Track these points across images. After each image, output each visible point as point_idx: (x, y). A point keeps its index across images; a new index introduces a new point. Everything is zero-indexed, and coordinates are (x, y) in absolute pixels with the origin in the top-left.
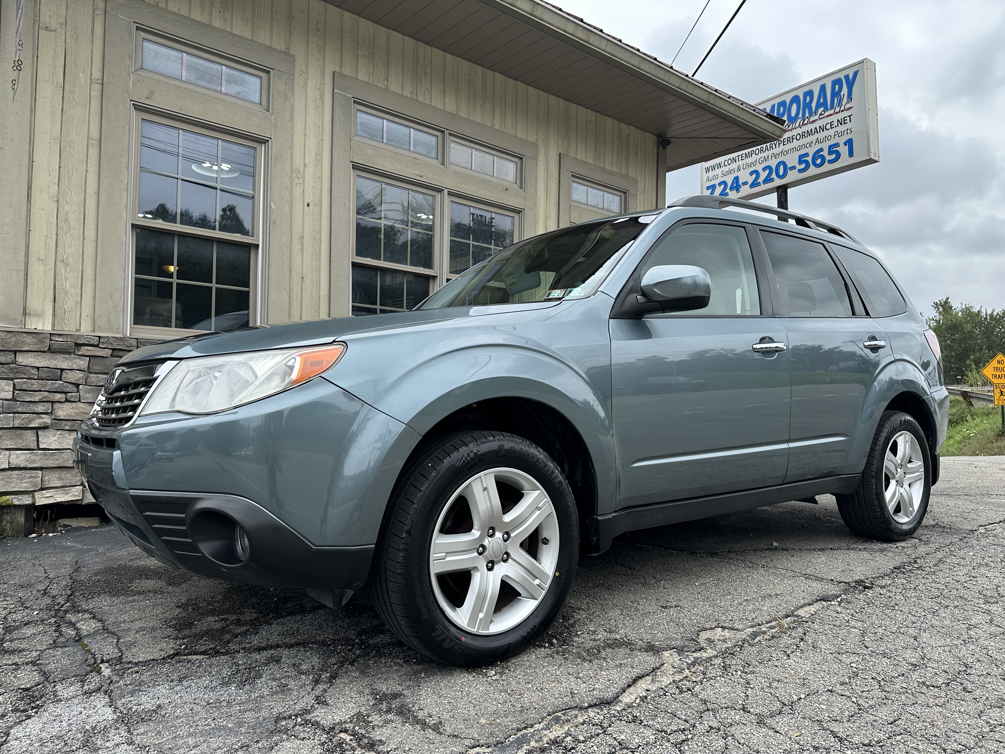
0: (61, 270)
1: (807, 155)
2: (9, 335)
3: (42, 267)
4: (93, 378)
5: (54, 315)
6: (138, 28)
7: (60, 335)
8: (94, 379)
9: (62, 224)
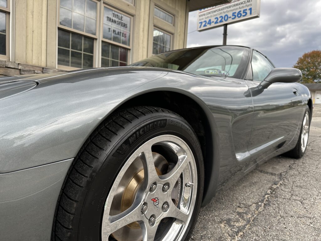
1: (235, 13)
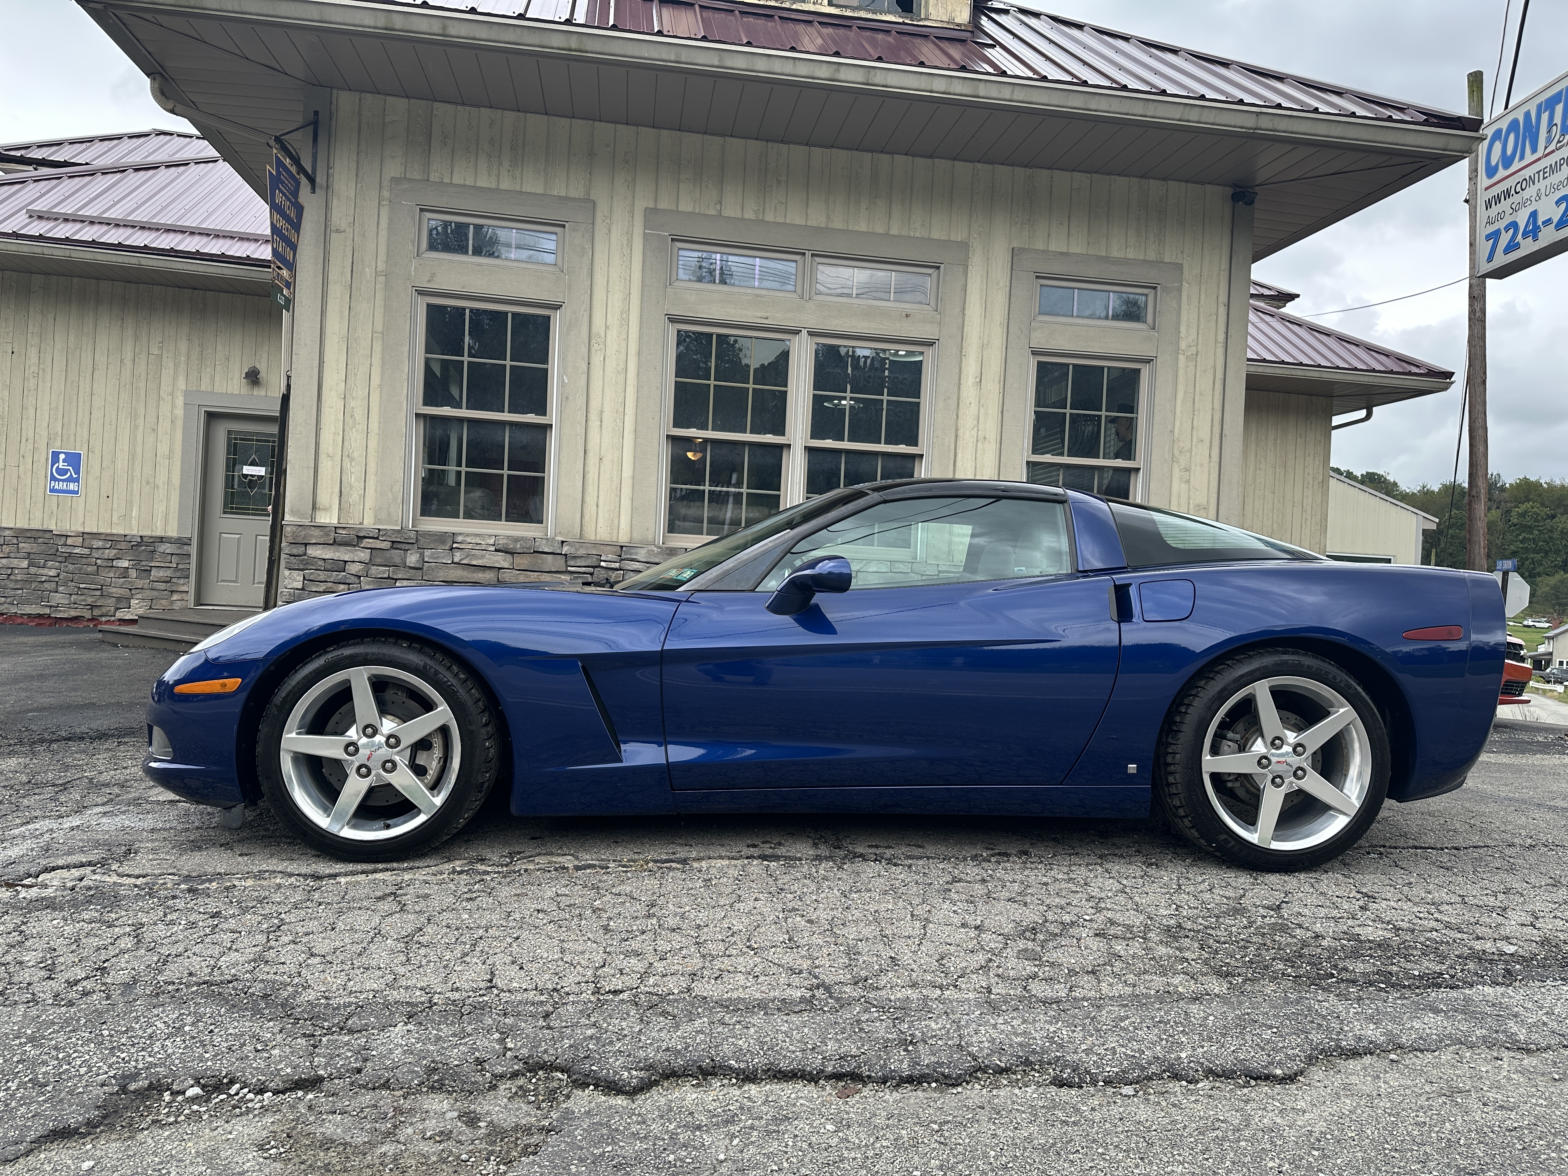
0: (347, 464)
2: (300, 529)
3: (330, 463)
4: (374, 570)
5: (340, 509)
6: (421, 210)
7: (344, 528)
8: (373, 572)
9: (348, 419)
